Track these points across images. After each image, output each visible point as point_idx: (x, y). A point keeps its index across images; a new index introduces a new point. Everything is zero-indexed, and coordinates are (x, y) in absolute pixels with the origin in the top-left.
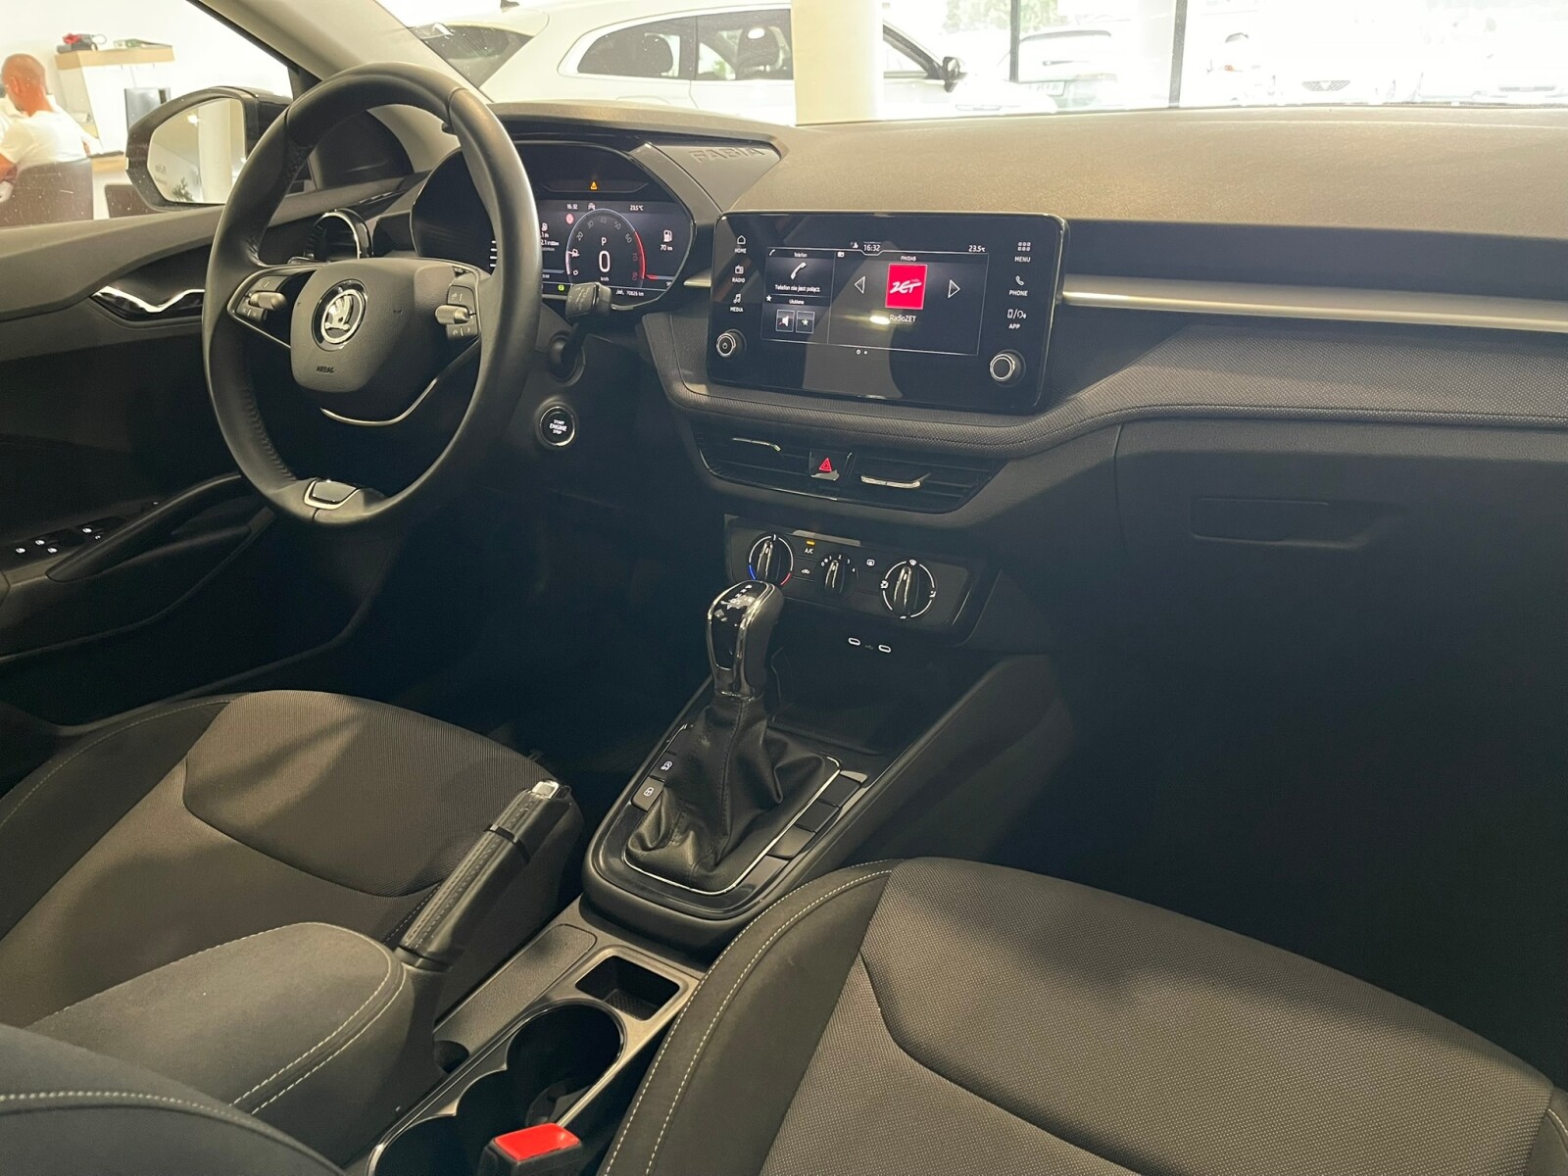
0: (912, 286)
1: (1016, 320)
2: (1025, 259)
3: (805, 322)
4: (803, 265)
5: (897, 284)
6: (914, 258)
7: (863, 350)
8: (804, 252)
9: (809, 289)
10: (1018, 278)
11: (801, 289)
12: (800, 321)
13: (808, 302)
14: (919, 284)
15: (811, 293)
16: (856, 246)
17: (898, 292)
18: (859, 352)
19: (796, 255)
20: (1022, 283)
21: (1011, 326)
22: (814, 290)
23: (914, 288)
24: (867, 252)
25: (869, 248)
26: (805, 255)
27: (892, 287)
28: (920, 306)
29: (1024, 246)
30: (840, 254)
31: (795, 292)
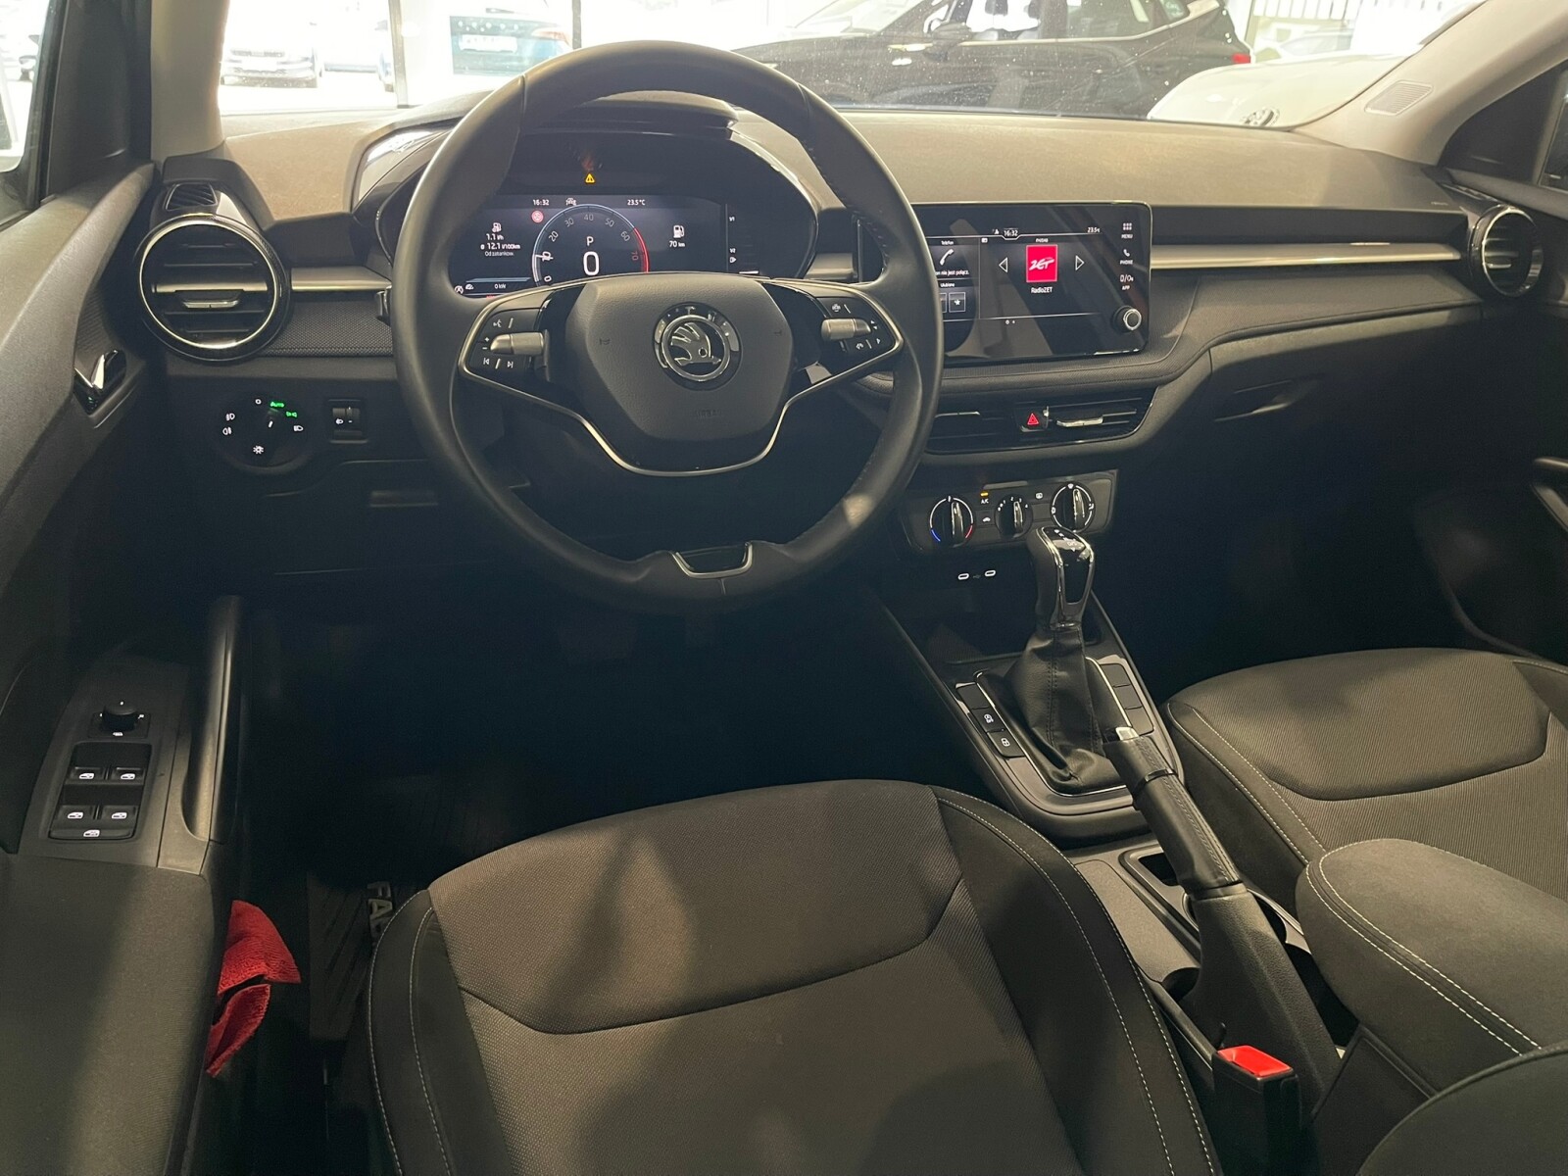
0: (1047, 263)
1: (1127, 283)
2: (1130, 236)
3: (958, 303)
4: (951, 251)
5: (1035, 262)
6: (1046, 240)
7: (1011, 320)
8: (950, 240)
9: (958, 273)
10: (1125, 251)
11: (950, 273)
12: (952, 302)
13: (958, 284)
14: (1052, 261)
15: (961, 276)
16: (997, 232)
17: (1036, 269)
18: (1007, 322)
19: (943, 243)
20: (1128, 255)
21: (1124, 288)
22: (963, 273)
23: (1049, 265)
24: (1007, 237)
25: (1008, 233)
26: (952, 243)
27: (1030, 265)
28: (1054, 278)
29: (1128, 226)
30: (984, 240)
31: (946, 276)
